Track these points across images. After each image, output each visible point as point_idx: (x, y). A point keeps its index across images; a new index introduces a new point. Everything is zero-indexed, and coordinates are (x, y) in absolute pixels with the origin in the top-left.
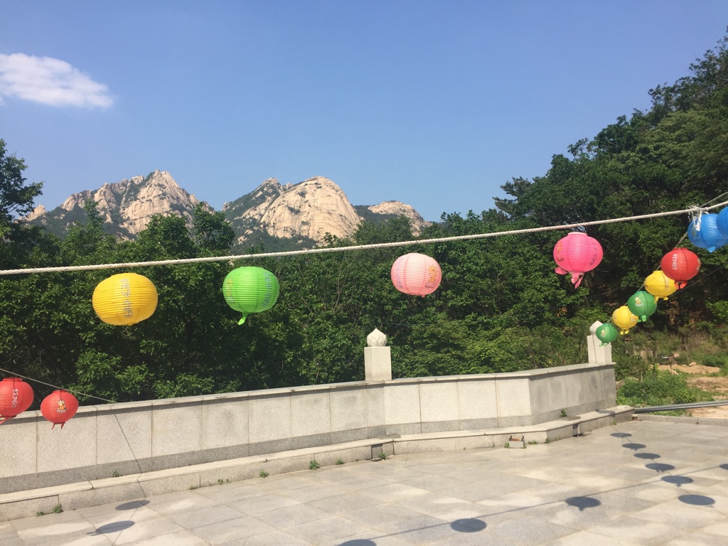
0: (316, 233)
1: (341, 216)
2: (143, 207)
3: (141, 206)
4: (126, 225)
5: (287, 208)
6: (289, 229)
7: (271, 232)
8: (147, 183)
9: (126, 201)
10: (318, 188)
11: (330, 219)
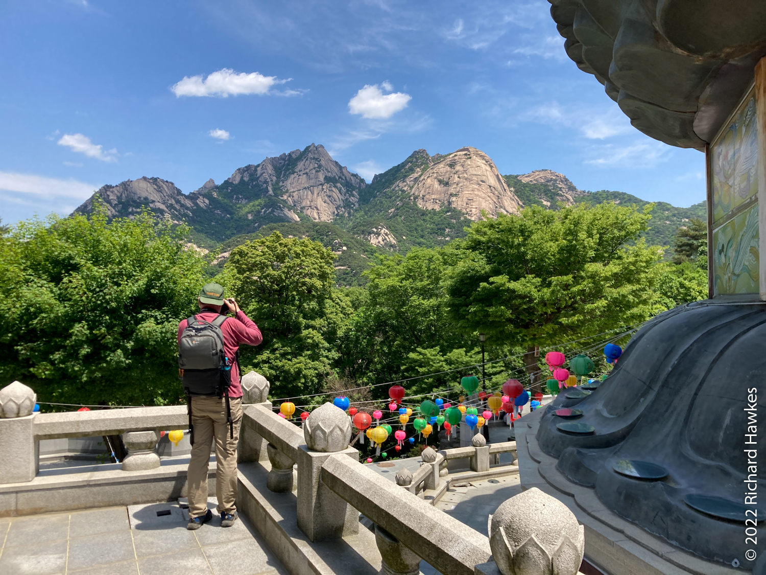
0: (465, 205)
1: (490, 187)
2: (300, 180)
3: (299, 179)
4: (285, 197)
5: (436, 180)
6: (438, 201)
7: (420, 205)
8: (303, 157)
9: (284, 175)
10: (468, 159)
11: (478, 190)
